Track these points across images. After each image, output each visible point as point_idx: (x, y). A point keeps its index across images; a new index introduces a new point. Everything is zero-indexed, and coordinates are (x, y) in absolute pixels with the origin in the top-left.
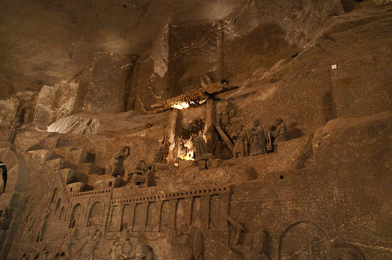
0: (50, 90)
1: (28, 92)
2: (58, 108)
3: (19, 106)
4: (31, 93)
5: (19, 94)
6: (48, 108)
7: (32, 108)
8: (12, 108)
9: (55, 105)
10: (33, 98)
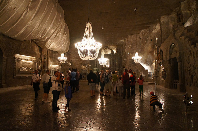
0: (184, 3)
1: (177, 8)
2: (190, 9)
3: (177, 14)
4: (178, 8)
5: (174, 10)
6: (187, 11)
7: (181, 14)
8: (175, 16)
9: (189, 8)
10: (180, 9)
